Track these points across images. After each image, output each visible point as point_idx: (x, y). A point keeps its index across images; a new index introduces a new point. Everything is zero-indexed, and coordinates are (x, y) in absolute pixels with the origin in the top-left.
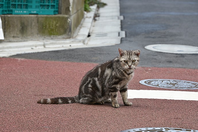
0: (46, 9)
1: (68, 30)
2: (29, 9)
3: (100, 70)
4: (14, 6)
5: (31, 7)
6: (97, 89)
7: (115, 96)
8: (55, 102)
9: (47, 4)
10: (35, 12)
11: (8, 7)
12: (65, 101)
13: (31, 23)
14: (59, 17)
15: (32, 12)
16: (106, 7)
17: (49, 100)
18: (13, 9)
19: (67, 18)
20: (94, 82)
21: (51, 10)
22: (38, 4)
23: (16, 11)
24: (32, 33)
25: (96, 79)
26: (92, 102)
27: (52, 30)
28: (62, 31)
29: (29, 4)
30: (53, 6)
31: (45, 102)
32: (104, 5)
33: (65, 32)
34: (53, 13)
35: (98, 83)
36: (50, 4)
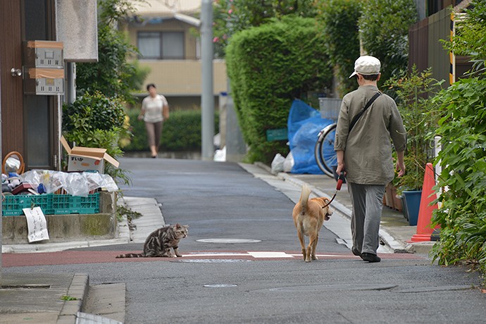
0: (87, 208)
1: (111, 229)
2: (70, 208)
3: (160, 232)
4: (56, 205)
5: (72, 206)
6: (158, 245)
7: (169, 250)
8: (128, 256)
9: (88, 202)
10: (76, 211)
11: (51, 207)
12: (135, 256)
13: (74, 223)
14: (101, 216)
15: (73, 212)
16: (141, 218)
17: (124, 255)
18: (55, 209)
19: (110, 216)
20: (155, 239)
21: (92, 209)
22: (79, 203)
23: (58, 211)
24: (74, 233)
25: (157, 238)
26: (154, 255)
27: (94, 229)
28: (105, 230)
29: (70, 203)
30: (94, 204)
31: (122, 257)
32: (138, 215)
33: (108, 232)
34: (94, 212)
35: (158, 240)
36: (91, 202)
